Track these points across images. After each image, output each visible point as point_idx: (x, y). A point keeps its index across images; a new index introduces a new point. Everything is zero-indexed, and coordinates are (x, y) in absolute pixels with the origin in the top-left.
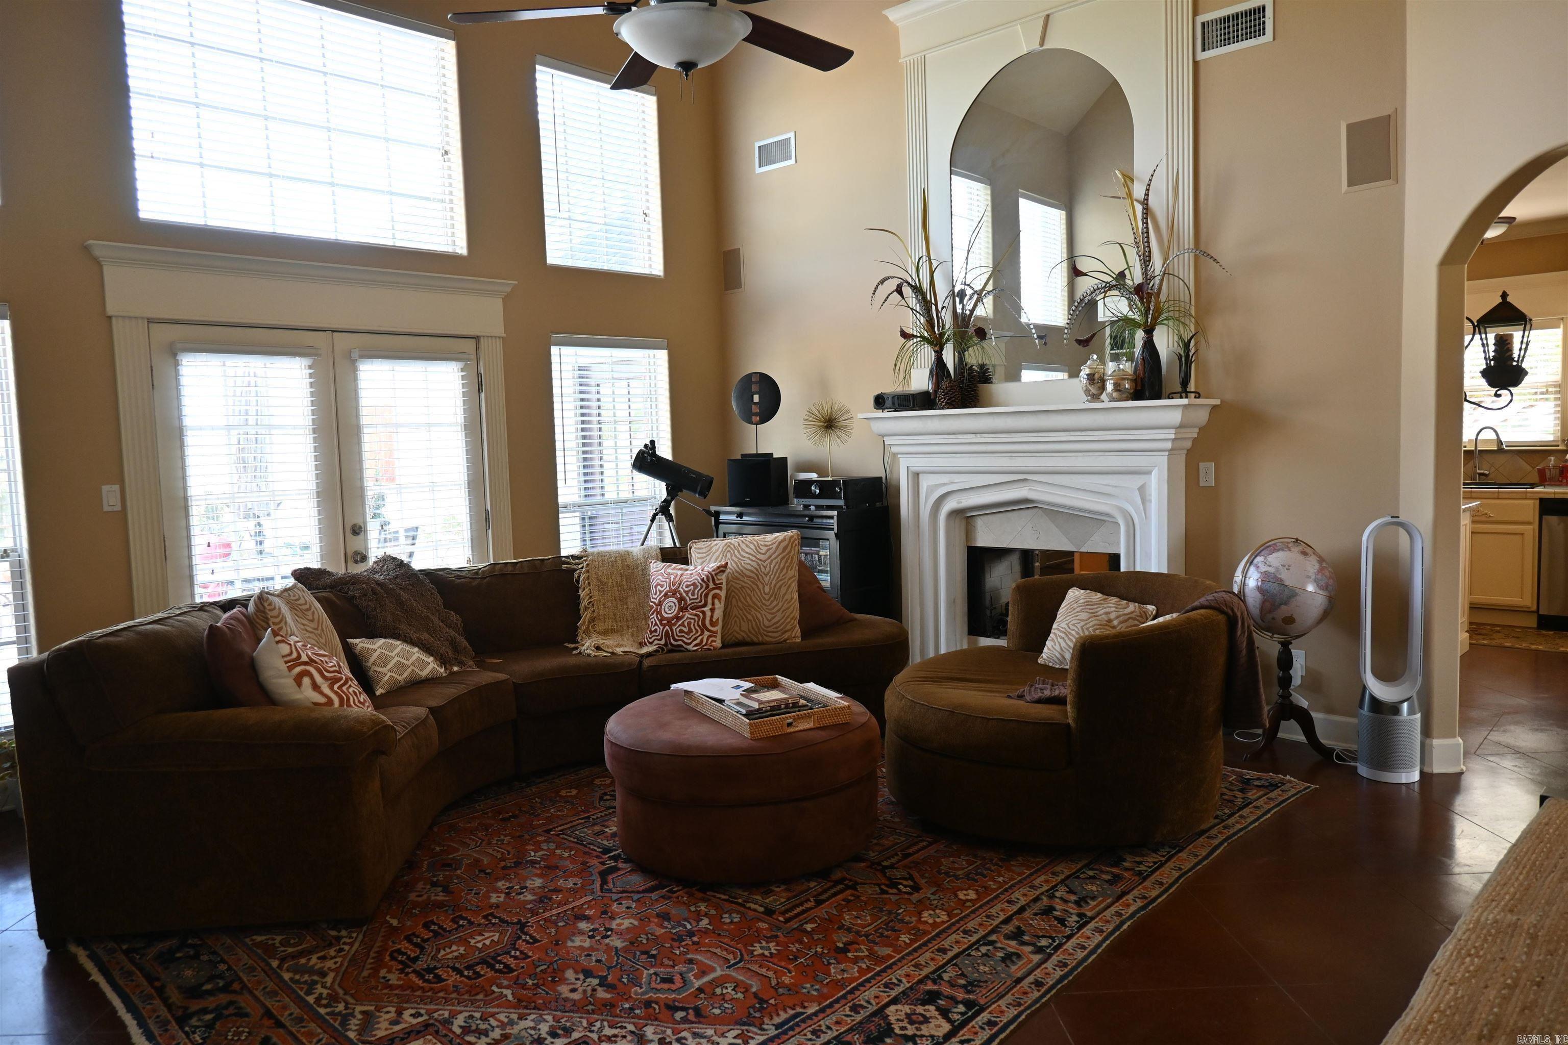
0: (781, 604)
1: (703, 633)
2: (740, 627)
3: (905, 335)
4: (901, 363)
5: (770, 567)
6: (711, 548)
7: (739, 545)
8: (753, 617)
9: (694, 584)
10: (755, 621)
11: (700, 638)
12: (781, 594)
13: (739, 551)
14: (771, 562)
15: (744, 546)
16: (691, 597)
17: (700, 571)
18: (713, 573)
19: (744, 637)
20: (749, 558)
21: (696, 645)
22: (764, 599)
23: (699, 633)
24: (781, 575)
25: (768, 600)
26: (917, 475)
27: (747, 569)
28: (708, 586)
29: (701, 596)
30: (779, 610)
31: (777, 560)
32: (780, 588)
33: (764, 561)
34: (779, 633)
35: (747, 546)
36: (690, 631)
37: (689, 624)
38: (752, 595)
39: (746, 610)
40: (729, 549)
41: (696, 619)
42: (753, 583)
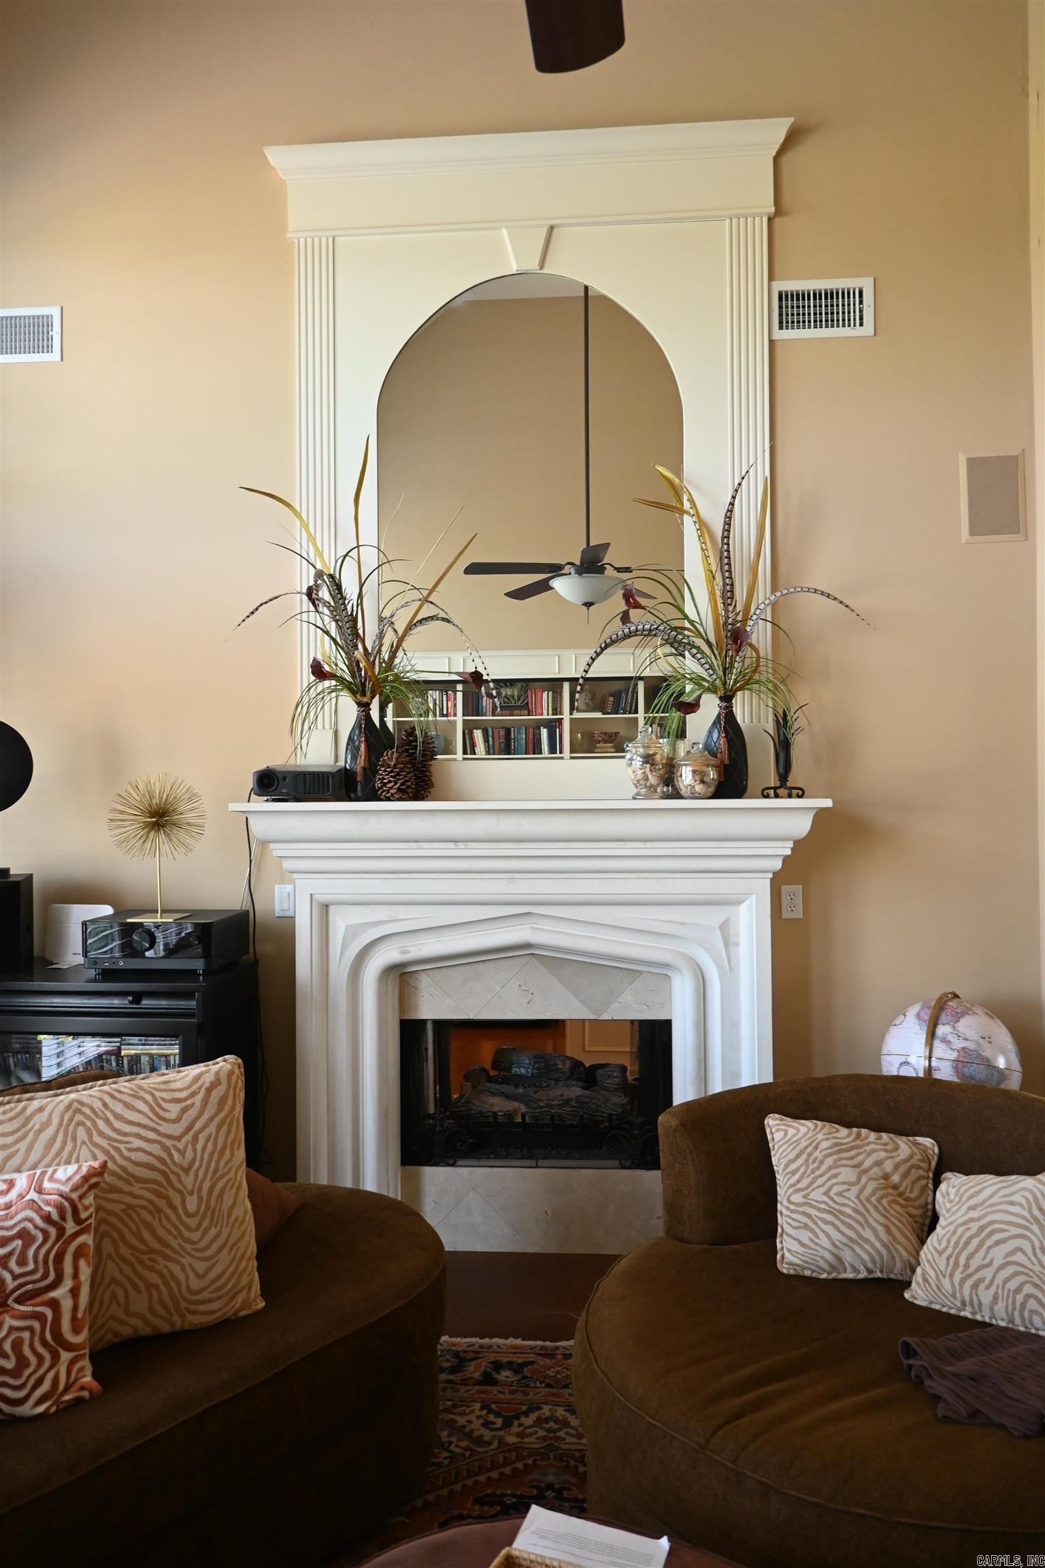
0: (225, 1234)
1: (55, 1357)
2: (127, 1304)
3: (318, 671)
4: (300, 718)
5: (195, 1150)
6: (28, 1119)
7: (105, 1105)
8: (161, 1276)
9: (24, 1235)
10: (166, 1283)
11: (51, 1375)
12: (225, 1208)
13: (107, 1121)
14: (195, 1139)
15: (119, 1108)
16: (18, 1270)
17: (32, 1195)
18: (74, 1196)
19: (135, 1328)
20: (138, 1136)
21: (40, 1401)
22: (188, 1228)
23: (47, 1364)
24: (222, 1164)
25: (197, 1228)
26: (326, 907)
27: (137, 1164)
28: (61, 1231)
29: (46, 1261)
30: (222, 1247)
31: (207, 1132)
32: (221, 1195)
33: (179, 1138)
34: (225, 1300)
35: (127, 1105)
36: (22, 1362)
37: (17, 1345)
38: (156, 1223)
39: (140, 1261)
40: (79, 1117)
41: (36, 1325)
42: (159, 1195)
